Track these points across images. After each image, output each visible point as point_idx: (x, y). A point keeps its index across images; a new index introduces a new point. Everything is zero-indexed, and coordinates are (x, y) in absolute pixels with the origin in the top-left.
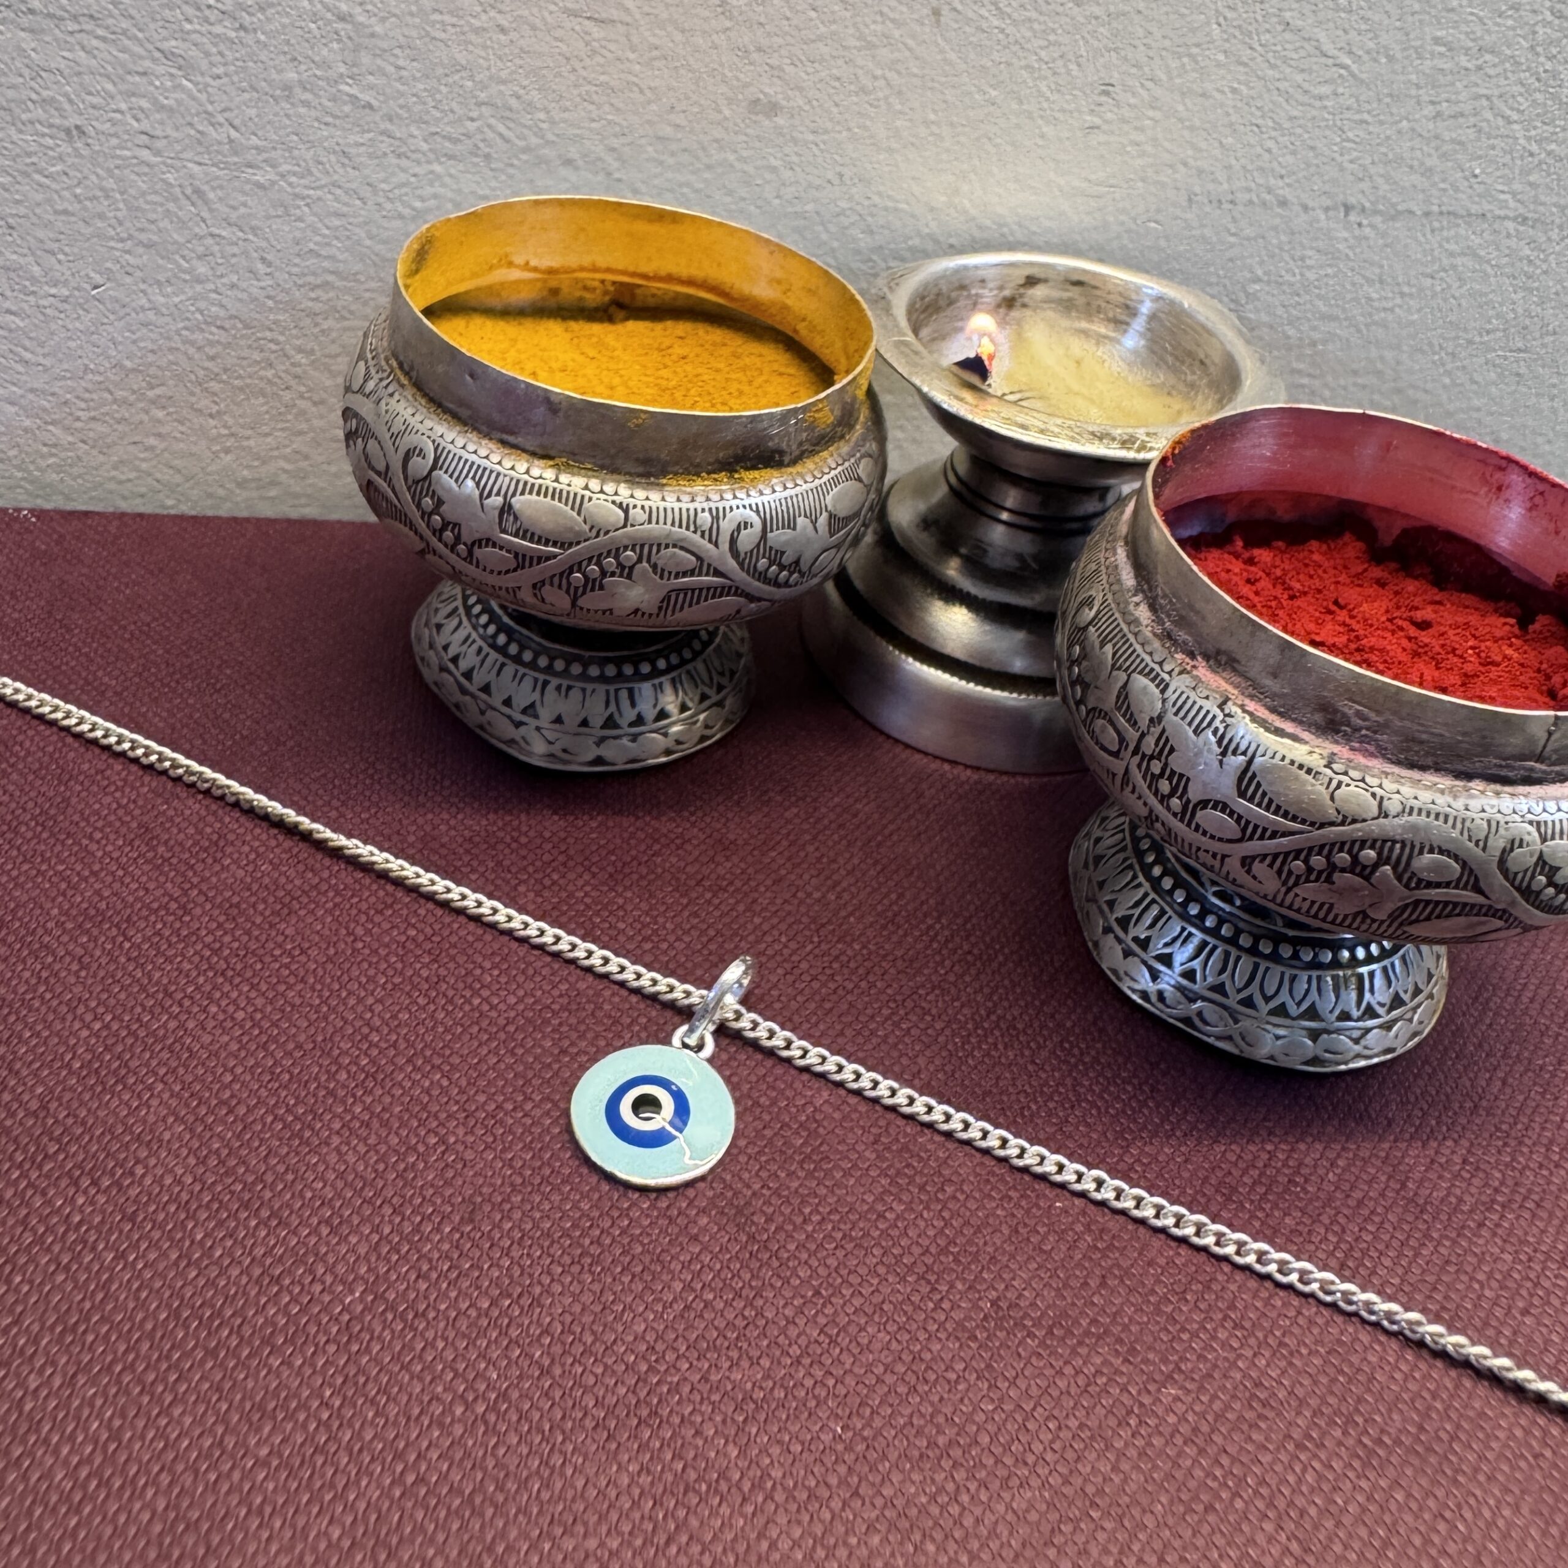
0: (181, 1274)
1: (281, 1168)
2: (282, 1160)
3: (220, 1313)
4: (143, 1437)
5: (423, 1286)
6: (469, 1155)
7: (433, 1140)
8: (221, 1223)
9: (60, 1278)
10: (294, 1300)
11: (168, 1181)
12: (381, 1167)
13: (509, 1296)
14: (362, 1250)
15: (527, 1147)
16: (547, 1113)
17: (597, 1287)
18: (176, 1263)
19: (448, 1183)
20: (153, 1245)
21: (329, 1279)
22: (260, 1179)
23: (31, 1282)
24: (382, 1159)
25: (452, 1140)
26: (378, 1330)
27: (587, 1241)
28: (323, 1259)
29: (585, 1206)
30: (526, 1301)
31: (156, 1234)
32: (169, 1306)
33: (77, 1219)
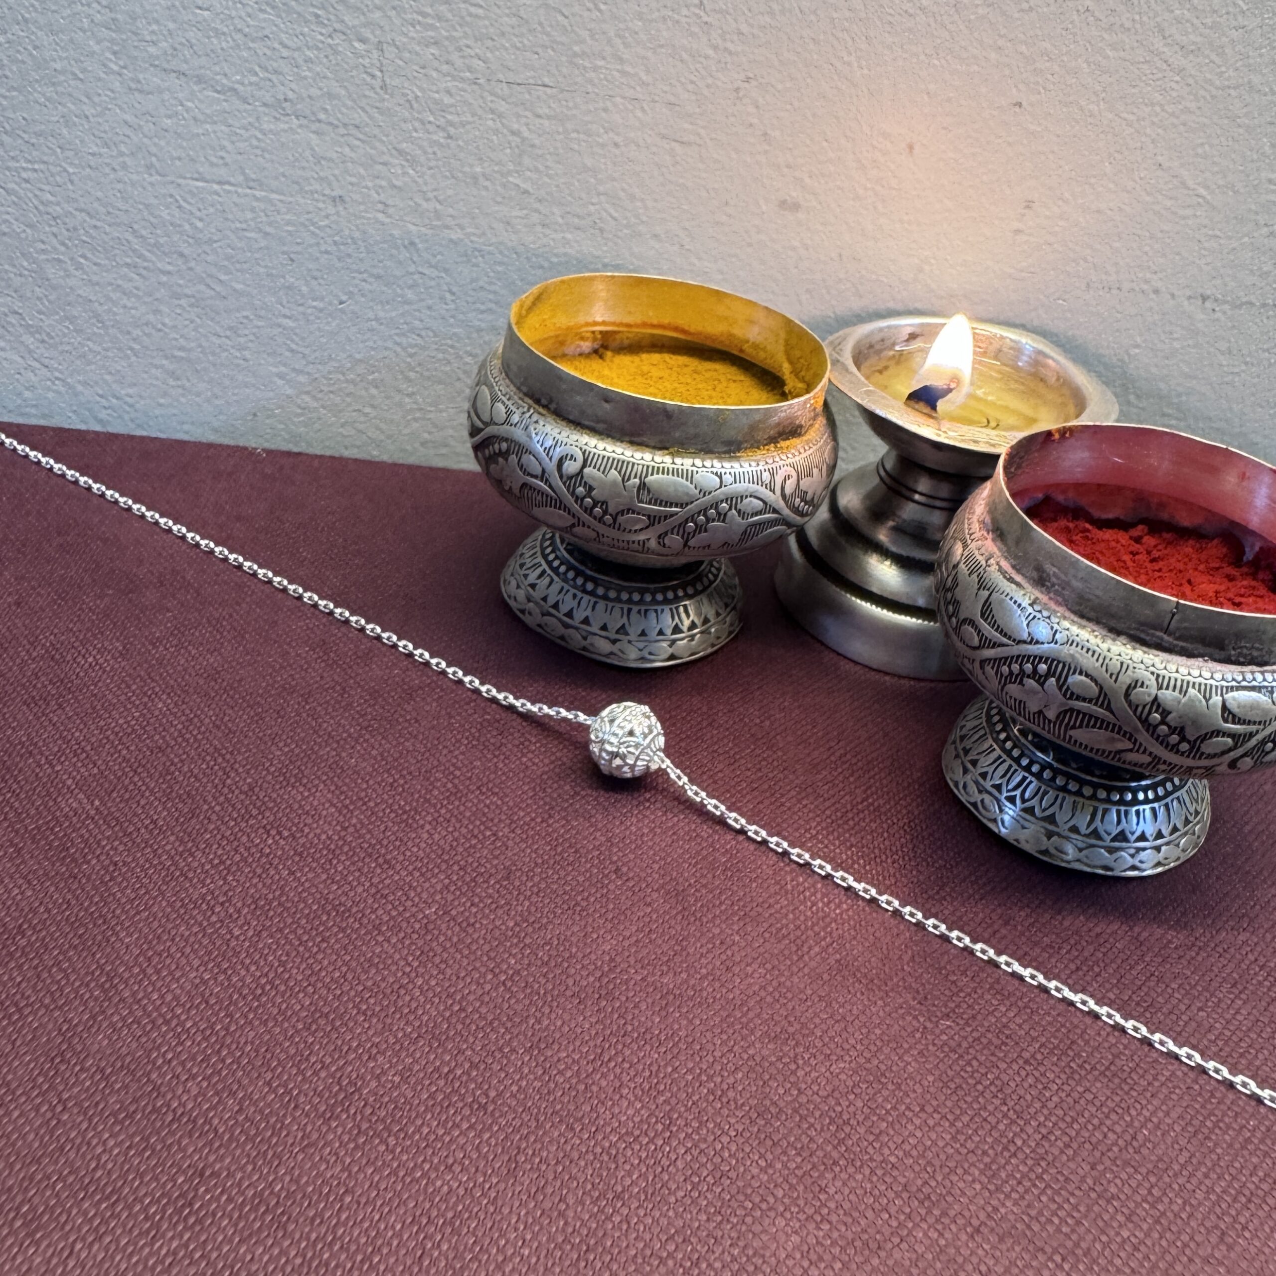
0: (327, 887)
1: (393, 838)
2: (394, 833)
3: (349, 911)
4: (298, 968)
5: (474, 910)
6: (510, 843)
7: (488, 833)
8: (353, 864)
9: (255, 881)
10: (395, 908)
11: (324, 837)
12: (455, 844)
13: (527, 921)
14: (439, 888)
15: (549, 843)
16: (563, 826)
17: (583, 923)
18: (325, 880)
19: (496, 857)
20: (312, 869)
21: (417, 900)
22: (380, 843)
23: (238, 881)
24: (456, 840)
25: (501, 834)
26: (444, 931)
27: (579, 898)
28: (415, 889)
29: (581, 879)
30: (537, 926)
31: (314, 865)
32: (319, 903)
33: (268, 851)
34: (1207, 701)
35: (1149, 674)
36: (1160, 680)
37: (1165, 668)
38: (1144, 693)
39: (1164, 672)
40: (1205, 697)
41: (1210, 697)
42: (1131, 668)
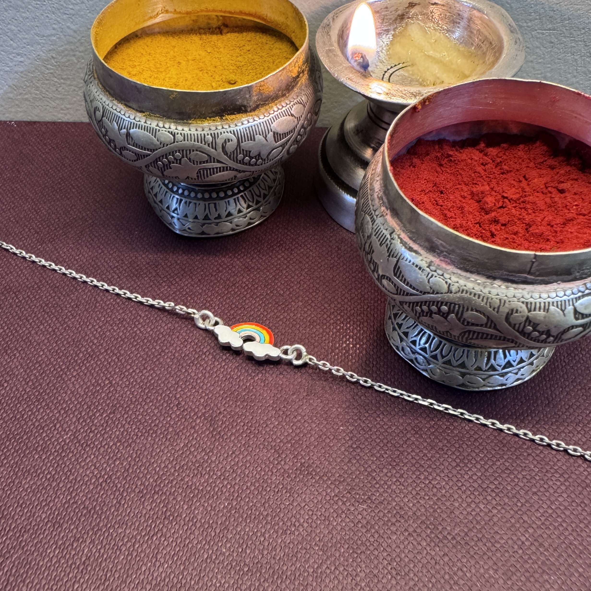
34: (563, 311)
35: (521, 304)
36: (529, 306)
37: (532, 297)
38: (518, 316)
39: (531, 300)
40: (562, 310)
41: (565, 308)
42: (507, 301)
